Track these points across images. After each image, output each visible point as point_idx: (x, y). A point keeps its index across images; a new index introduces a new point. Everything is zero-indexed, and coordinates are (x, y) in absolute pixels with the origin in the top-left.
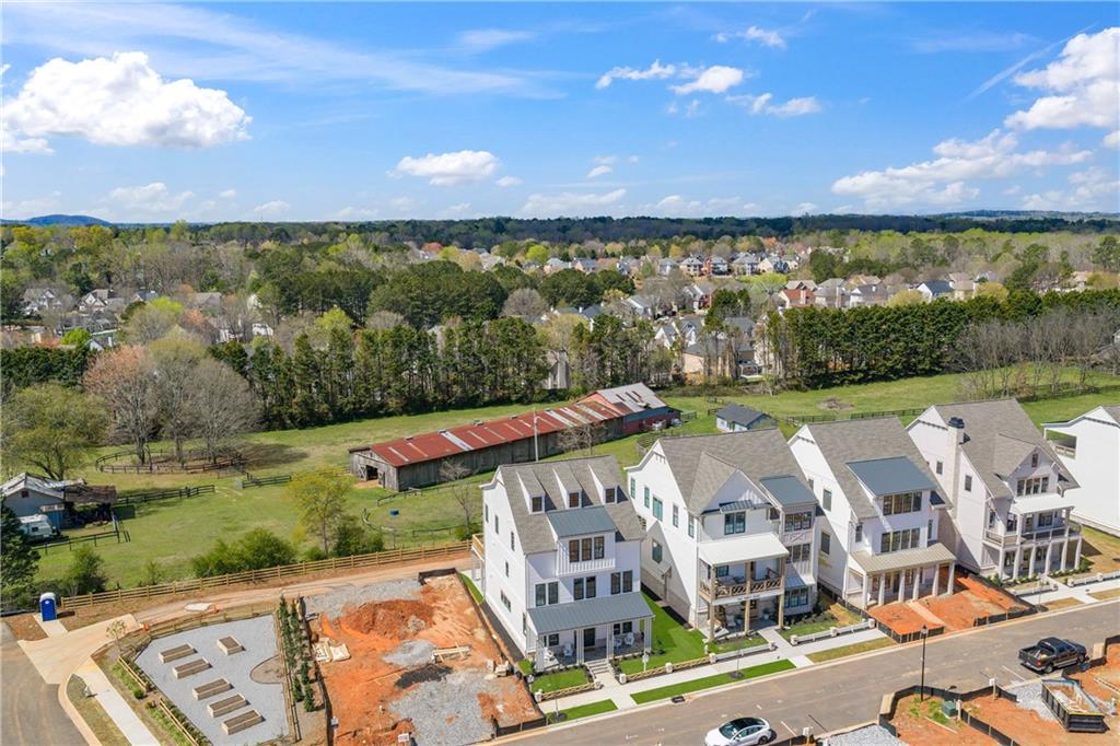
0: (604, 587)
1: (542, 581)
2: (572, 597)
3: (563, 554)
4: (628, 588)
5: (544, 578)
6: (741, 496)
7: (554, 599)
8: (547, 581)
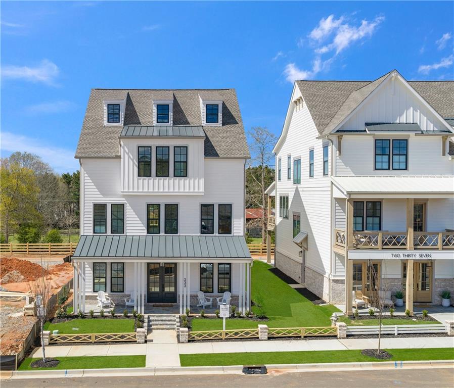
0: (190, 221)
1: (101, 200)
2: (145, 228)
3: (129, 163)
4: (226, 228)
5: (104, 194)
6: (401, 115)
7: (119, 226)
8: (109, 200)
